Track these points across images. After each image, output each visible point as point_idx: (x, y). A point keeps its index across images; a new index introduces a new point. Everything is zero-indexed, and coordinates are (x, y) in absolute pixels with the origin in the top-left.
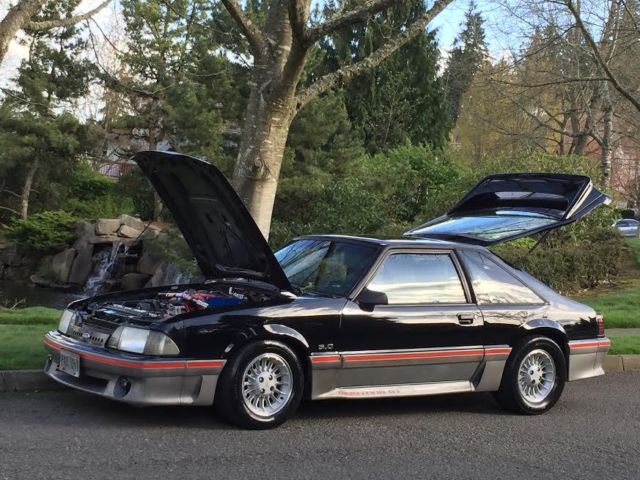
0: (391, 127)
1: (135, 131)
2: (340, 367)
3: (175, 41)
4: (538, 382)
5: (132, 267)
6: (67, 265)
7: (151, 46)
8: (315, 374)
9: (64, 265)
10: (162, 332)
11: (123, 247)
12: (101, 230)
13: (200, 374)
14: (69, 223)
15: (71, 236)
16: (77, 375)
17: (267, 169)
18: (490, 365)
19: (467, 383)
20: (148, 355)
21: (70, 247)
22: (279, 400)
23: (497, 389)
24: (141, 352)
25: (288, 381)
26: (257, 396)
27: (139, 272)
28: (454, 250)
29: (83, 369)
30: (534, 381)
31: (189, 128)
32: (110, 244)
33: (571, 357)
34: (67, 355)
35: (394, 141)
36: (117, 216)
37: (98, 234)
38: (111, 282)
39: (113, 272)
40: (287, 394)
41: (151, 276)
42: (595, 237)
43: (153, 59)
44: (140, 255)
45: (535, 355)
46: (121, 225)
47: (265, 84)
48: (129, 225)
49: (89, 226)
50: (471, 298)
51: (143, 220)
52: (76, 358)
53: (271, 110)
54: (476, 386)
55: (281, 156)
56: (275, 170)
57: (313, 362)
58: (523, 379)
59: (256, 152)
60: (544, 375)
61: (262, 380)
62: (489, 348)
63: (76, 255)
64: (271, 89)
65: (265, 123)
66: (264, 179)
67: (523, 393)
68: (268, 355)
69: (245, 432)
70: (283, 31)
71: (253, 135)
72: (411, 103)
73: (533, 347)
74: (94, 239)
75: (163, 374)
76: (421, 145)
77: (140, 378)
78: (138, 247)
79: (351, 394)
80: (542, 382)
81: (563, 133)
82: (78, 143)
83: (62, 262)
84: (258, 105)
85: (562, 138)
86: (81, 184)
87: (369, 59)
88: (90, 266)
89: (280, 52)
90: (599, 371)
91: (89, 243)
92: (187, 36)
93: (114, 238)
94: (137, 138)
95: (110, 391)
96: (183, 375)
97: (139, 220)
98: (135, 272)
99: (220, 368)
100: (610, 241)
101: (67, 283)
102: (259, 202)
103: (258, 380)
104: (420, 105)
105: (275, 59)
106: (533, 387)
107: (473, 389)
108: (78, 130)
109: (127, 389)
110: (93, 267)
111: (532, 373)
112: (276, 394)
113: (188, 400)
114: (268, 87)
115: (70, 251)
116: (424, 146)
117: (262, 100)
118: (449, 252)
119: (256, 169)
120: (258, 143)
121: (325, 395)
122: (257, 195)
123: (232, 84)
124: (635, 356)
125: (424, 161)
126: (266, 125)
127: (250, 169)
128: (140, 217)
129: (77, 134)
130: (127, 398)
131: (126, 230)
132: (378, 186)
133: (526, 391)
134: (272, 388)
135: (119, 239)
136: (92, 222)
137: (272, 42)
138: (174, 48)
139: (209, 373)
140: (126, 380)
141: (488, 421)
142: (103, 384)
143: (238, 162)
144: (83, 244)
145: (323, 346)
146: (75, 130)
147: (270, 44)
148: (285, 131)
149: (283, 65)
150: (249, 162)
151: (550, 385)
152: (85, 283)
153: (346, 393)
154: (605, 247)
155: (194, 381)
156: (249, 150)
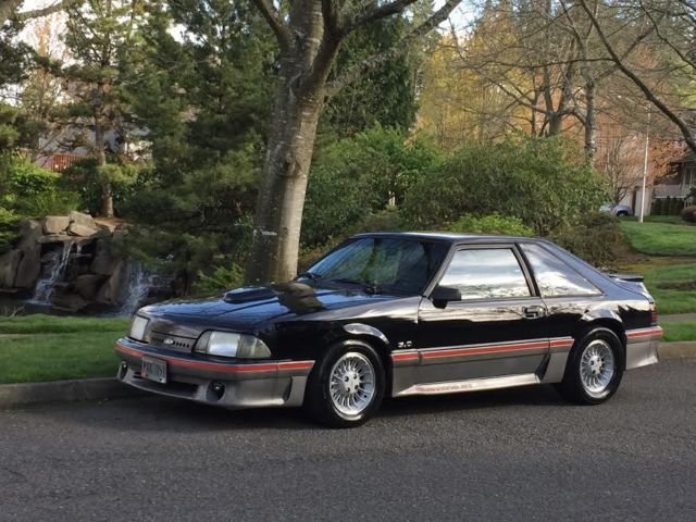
0: (355, 109)
1: (79, 120)
2: (418, 364)
3: (121, 20)
4: (598, 372)
5: (86, 268)
6: (13, 268)
7: (92, 26)
8: (395, 371)
9: (9, 269)
10: (253, 335)
11: (75, 246)
12: (49, 230)
13: (291, 375)
14: (12, 222)
15: (15, 236)
16: (163, 381)
17: (298, 165)
18: (555, 357)
19: (533, 375)
20: (240, 359)
21: (14, 248)
22: (362, 398)
23: (560, 380)
24: (233, 356)
25: (371, 379)
26: (342, 396)
27: (95, 274)
28: (517, 245)
29: (169, 375)
30: (594, 372)
31: (151, 117)
32: (60, 244)
33: (628, 346)
34: (151, 362)
35: (360, 124)
36: (64, 213)
37: (45, 233)
38: (65, 285)
39: (67, 273)
40: (370, 391)
41: (109, 276)
42: (591, 222)
43: (96, 40)
44: (94, 255)
45: (595, 346)
46: (71, 222)
47: (294, 78)
48: (80, 222)
49: (34, 225)
50: (535, 291)
51: (94, 216)
52: (163, 365)
53: (301, 105)
54: (541, 379)
55: (311, 151)
56: (306, 165)
57: (394, 360)
58: (584, 370)
59: (286, 148)
60: (603, 365)
61: (347, 379)
62: (553, 340)
63: (22, 255)
64: (301, 83)
65: (294, 118)
66: (295, 176)
67: (585, 383)
68: (350, 355)
69: (334, 431)
70: (311, 23)
71: (283, 131)
72: (375, 83)
73: (594, 337)
74: (42, 239)
75: (256, 377)
76: (391, 127)
77: (235, 381)
78: (91, 245)
79: (428, 390)
80: (602, 372)
81: (534, 110)
82: (18, 134)
83: (6, 264)
84: (287, 100)
85: (533, 116)
86: (19, 178)
87: (394, 49)
88: (39, 267)
89: (308, 44)
90: (652, 360)
91: (37, 243)
92: (133, 15)
93: (64, 237)
94: (81, 126)
95: (202, 395)
96: (276, 376)
97: (90, 216)
98: (90, 272)
99: (309, 368)
100: (606, 226)
101: (14, 287)
102: (291, 199)
103: (343, 379)
104: (386, 84)
105: (303, 51)
106: (595, 377)
107: (539, 381)
108: (18, 119)
109: (220, 394)
110: (42, 269)
111: (593, 363)
112: (359, 393)
113: (279, 401)
114: (298, 80)
115: (14, 253)
116: (395, 128)
117: (292, 94)
118: (511, 246)
119: (287, 165)
120: (289, 139)
121: (404, 393)
122: (288, 192)
123: (195, 69)
124: (669, 344)
125: (396, 145)
126: (296, 119)
127: (281, 166)
128: (89, 213)
129: (16, 124)
130: (221, 402)
131: (75, 228)
132: (353, 174)
133: (588, 382)
134: (356, 387)
135: (69, 238)
136: (38, 220)
137: (300, 34)
138: (120, 28)
139: (299, 373)
140: (219, 384)
141: (555, 412)
142: (193, 389)
143: (268, 159)
144: (30, 244)
145: (402, 344)
146: (13, 120)
147: (298, 37)
148: (314, 126)
149: (312, 58)
150: (280, 159)
151: (609, 374)
152: (34, 287)
153: (422, 390)
154: (602, 232)
155: (284, 383)
156: (279, 146)
